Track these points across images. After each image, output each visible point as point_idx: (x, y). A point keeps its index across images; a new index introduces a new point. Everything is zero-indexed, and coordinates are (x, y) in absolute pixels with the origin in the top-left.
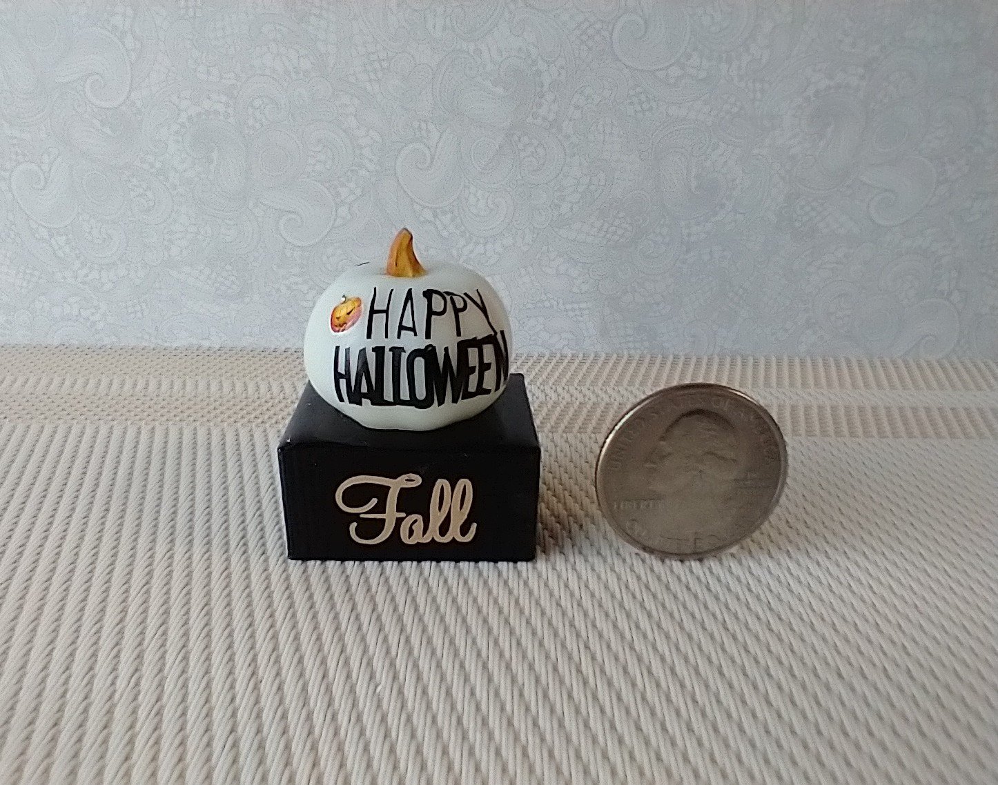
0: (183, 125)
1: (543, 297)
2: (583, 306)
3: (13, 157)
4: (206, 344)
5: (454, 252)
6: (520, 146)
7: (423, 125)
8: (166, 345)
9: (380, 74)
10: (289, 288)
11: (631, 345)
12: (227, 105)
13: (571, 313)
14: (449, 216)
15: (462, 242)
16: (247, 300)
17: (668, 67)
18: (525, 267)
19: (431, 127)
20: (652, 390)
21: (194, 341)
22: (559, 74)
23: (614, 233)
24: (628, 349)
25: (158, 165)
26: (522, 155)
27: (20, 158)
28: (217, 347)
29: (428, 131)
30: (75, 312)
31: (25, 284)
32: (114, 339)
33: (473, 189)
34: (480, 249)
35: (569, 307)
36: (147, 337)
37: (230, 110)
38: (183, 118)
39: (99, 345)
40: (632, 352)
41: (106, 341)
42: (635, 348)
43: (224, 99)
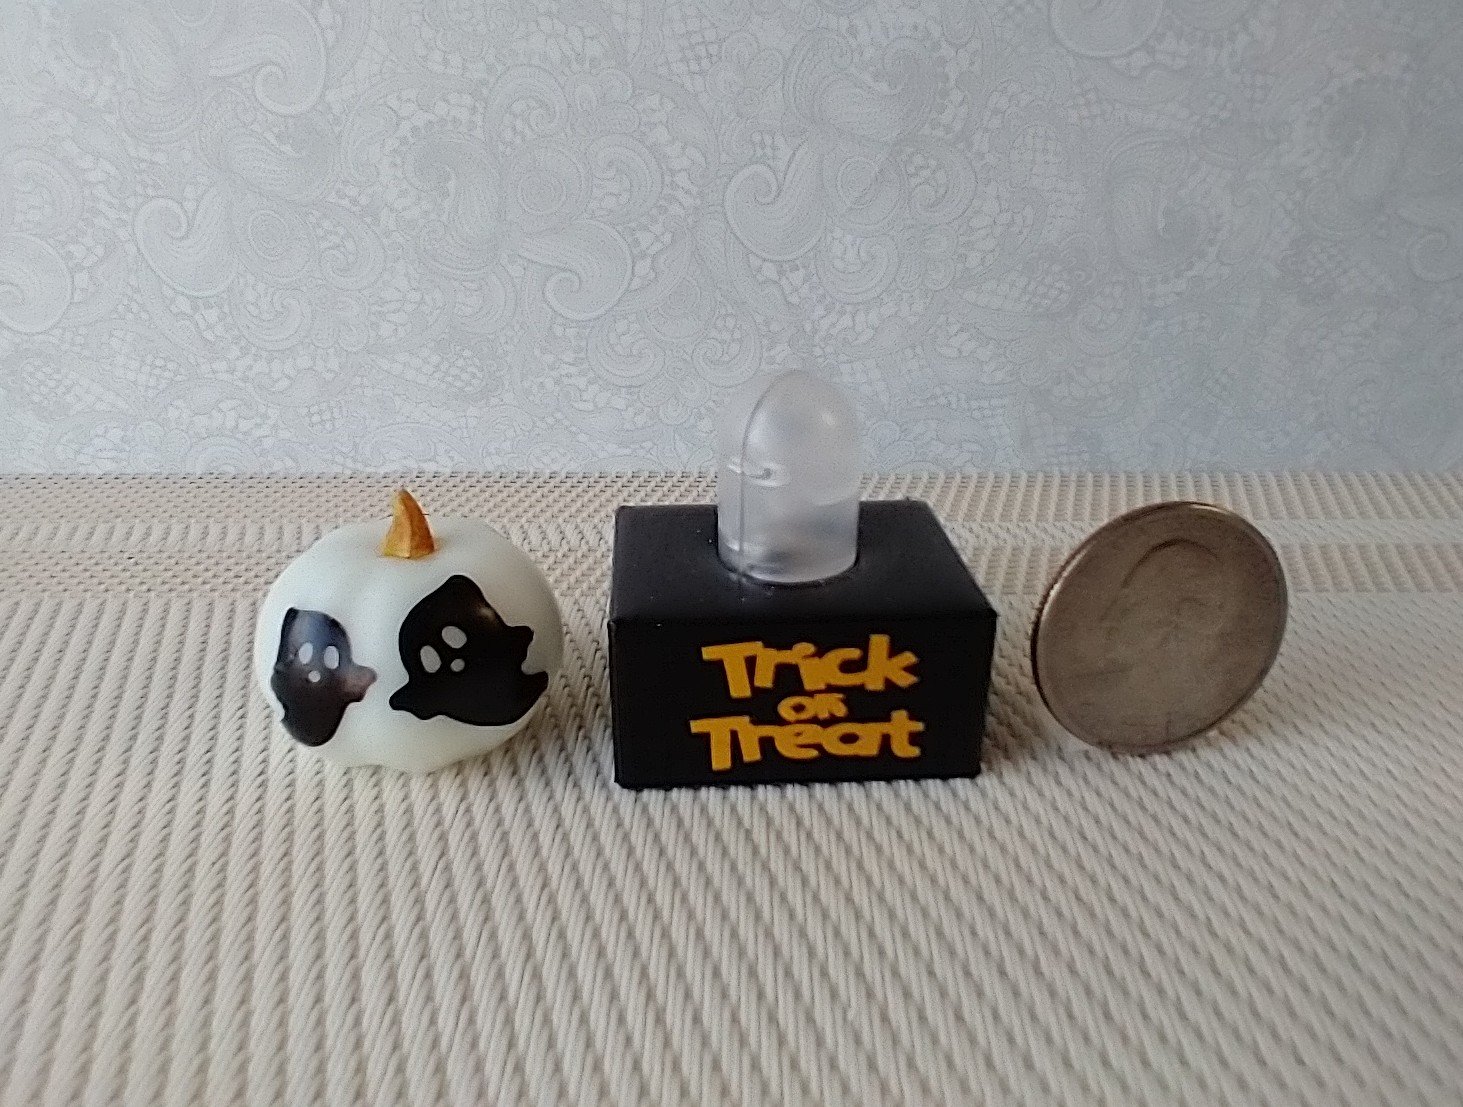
0: (404, 141)
1: (938, 391)
2: (994, 402)
3: (139, 189)
4: (430, 468)
5: (808, 327)
6: (911, 170)
7: (768, 140)
8: (369, 470)
9: (705, 63)
10: (557, 382)
11: (1064, 459)
12: (474, 110)
13: (976, 414)
14: (802, 272)
15: (820, 311)
16: (494, 401)
17: (1130, 53)
18: (913, 347)
19: (780, 141)
20: (1091, 525)
21: (412, 464)
22: (972, 63)
23: (1044, 296)
24: (1060, 464)
25: (364, 200)
26: (914, 181)
27: (150, 192)
28: (448, 471)
29: (774, 148)
30: (230, 424)
31: (152, 382)
32: (289, 463)
33: (838, 233)
34: (846, 321)
35: (974, 404)
36: (339, 459)
37: (478, 119)
38: (405, 128)
39: (266, 472)
40: (1065, 469)
41: (277, 466)
42: (1070, 463)
43: (468, 100)
